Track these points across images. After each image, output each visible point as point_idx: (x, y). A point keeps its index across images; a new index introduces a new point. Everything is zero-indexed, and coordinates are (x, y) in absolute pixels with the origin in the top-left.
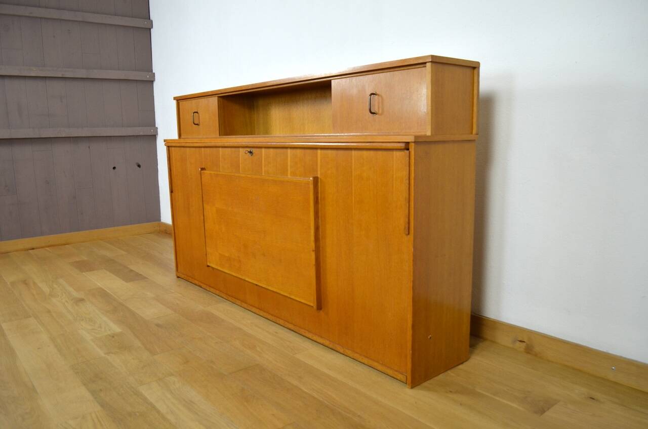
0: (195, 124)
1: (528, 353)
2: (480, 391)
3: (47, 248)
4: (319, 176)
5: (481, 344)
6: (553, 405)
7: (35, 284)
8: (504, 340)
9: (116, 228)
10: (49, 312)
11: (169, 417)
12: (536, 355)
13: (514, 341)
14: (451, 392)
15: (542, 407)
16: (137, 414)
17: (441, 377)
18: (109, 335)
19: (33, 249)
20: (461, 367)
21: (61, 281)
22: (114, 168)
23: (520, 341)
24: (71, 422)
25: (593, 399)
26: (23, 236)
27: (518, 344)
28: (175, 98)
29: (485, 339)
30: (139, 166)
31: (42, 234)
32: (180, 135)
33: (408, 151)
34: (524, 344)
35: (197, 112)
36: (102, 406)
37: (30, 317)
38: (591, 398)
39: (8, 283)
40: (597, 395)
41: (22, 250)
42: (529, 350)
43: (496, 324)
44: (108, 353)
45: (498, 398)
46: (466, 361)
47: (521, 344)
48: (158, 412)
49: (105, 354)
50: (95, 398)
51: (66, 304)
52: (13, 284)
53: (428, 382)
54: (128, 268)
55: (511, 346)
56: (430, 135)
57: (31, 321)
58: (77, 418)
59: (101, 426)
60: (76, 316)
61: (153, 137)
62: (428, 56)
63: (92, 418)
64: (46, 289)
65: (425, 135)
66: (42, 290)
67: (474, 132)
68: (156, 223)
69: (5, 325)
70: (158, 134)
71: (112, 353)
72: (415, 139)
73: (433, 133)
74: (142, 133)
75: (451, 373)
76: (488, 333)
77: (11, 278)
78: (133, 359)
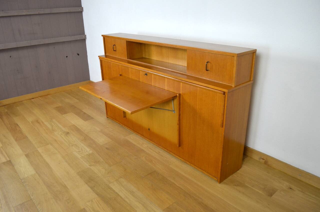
0: (114, 51)
2: (247, 185)
3: (39, 98)
4: (181, 94)
5: (246, 159)
6: (275, 192)
7: (42, 122)
8: (256, 157)
9: (70, 85)
10: (56, 141)
11: (126, 200)
12: (268, 165)
13: (260, 158)
14: (235, 185)
15: (271, 192)
16: (113, 199)
17: (230, 177)
18: (87, 155)
19: (33, 98)
20: (238, 172)
21: (54, 120)
22: (67, 57)
23: (263, 159)
24: (88, 203)
25: (291, 189)
26: (28, 93)
27: (261, 160)
28: (102, 36)
29: (248, 156)
30: (78, 55)
31: (37, 91)
32: (105, 53)
33: (224, 95)
34: (264, 160)
35: (115, 45)
36: (98, 195)
37: (49, 144)
38: (290, 188)
39: (30, 122)
40: (293, 187)
41: (28, 99)
42: (266, 163)
43: (253, 151)
44: (90, 166)
45: (254, 189)
48: (121, 197)
49: (89, 166)
50: (93, 191)
51: (61, 135)
52: (32, 122)
53: (226, 180)
54: (82, 111)
55: (259, 160)
56: (234, 86)
57: (50, 146)
58: (89, 201)
59: (101, 205)
60: (69, 143)
61: (84, 40)
62: (236, 54)
63: (95, 201)
64: (49, 126)
65: (231, 86)
66: (48, 127)
67: (251, 80)
68: (88, 81)
69: (40, 150)
70: (86, 38)
71: (92, 165)
72: (228, 91)
73: (235, 86)
74: (79, 39)
75: (234, 175)
76: (249, 154)
77: (30, 119)
78: (102, 168)
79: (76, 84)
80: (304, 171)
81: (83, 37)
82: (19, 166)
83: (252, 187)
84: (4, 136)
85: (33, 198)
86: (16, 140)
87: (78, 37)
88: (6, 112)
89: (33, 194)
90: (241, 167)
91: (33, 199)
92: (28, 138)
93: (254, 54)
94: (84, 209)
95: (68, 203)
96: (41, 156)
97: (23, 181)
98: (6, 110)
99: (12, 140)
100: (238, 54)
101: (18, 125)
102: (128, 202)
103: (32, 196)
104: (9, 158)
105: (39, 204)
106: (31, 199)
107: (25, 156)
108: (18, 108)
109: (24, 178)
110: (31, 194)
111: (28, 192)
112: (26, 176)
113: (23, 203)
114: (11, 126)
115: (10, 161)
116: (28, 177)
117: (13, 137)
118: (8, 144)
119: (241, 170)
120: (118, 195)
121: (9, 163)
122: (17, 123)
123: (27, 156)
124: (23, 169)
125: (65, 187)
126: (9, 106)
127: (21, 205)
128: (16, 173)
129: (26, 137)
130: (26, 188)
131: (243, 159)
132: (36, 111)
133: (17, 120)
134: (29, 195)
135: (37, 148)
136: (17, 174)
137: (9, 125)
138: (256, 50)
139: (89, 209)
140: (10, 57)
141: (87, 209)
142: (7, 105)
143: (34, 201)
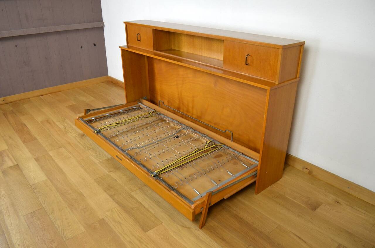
0: (138, 41)
1: (310, 174)
2: (287, 197)
3: (49, 95)
5: (287, 168)
6: (320, 206)
7: (53, 122)
8: (299, 167)
9: (85, 81)
10: (69, 143)
11: (151, 210)
12: (313, 176)
13: (303, 168)
14: (274, 197)
15: (314, 207)
16: (136, 208)
17: (269, 188)
18: (106, 160)
19: (42, 95)
20: (278, 182)
21: (67, 120)
22: (81, 47)
23: (307, 169)
24: (107, 213)
25: (338, 203)
26: (36, 89)
27: (305, 170)
28: (124, 23)
29: (289, 165)
30: (95, 45)
31: (46, 87)
32: (128, 43)
34: (308, 170)
35: (139, 34)
36: (118, 204)
37: (61, 147)
38: (337, 202)
39: (40, 122)
40: (340, 200)
41: (36, 96)
42: (310, 173)
43: (296, 159)
45: (295, 201)
46: (281, 178)
47: (307, 170)
48: (145, 207)
49: (109, 172)
50: (113, 200)
51: (76, 137)
52: (42, 122)
53: (264, 191)
55: (302, 170)
56: (277, 84)
57: (63, 150)
58: (109, 211)
59: (121, 215)
60: (84, 147)
61: (102, 28)
62: (281, 46)
63: (116, 211)
64: (62, 127)
65: (275, 83)
66: (60, 127)
67: (297, 77)
68: (106, 76)
69: (51, 153)
70: (104, 26)
71: (112, 172)
72: (271, 88)
73: (279, 83)
74: (95, 26)
75: (274, 186)
76: (291, 162)
77: (40, 119)
78: (123, 175)
79: (92, 79)
80: (353, 183)
81: (101, 25)
82: (29, 171)
83: (294, 199)
84: (10, 137)
85: (45, 206)
86: (24, 142)
87: (95, 25)
88: (12, 110)
89: (45, 202)
90: (281, 177)
91: (45, 208)
92: (37, 139)
93: (302, 46)
94: (103, 219)
95: (85, 212)
96: (53, 160)
97: (33, 187)
98: (11, 109)
99: (20, 141)
100: (283, 46)
101: (25, 125)
102: (153, 212)
103: (44, 204)
104: (17, 162)
105: (52, 213)
106: (43, 208)
107: (34, 160)
108: (24, 105)
109: (34, 184)
110: (42, 201)
111: (39, 199)
112: (37, 182)
113: (34, 212)
114: (17, 127)
115: (18, 165)
116: (38, 183)
117: (20, 138)
118: (15, 147)
119: (281, 180)
120: (142, 204)
121: (17, 167)
122: (25, 123)
123: (37, 160)
124: (33, 174)
125: (81, 195)
126: (14, 104)
127: (31, 213)
128: (25, 179)
129: (35, 139)
130: (37, 195)
131: (284, 169)
132: (46, 110)
133: (24, 119)
134: (41, 203)
135: (48, 151)
136: (27, 179)
137: (16, 126)
138: (304, 42)
139: (109, 220)
140: (16, 46)
141: (106, 220)
142: (12, 102)
143: (46, 209)
